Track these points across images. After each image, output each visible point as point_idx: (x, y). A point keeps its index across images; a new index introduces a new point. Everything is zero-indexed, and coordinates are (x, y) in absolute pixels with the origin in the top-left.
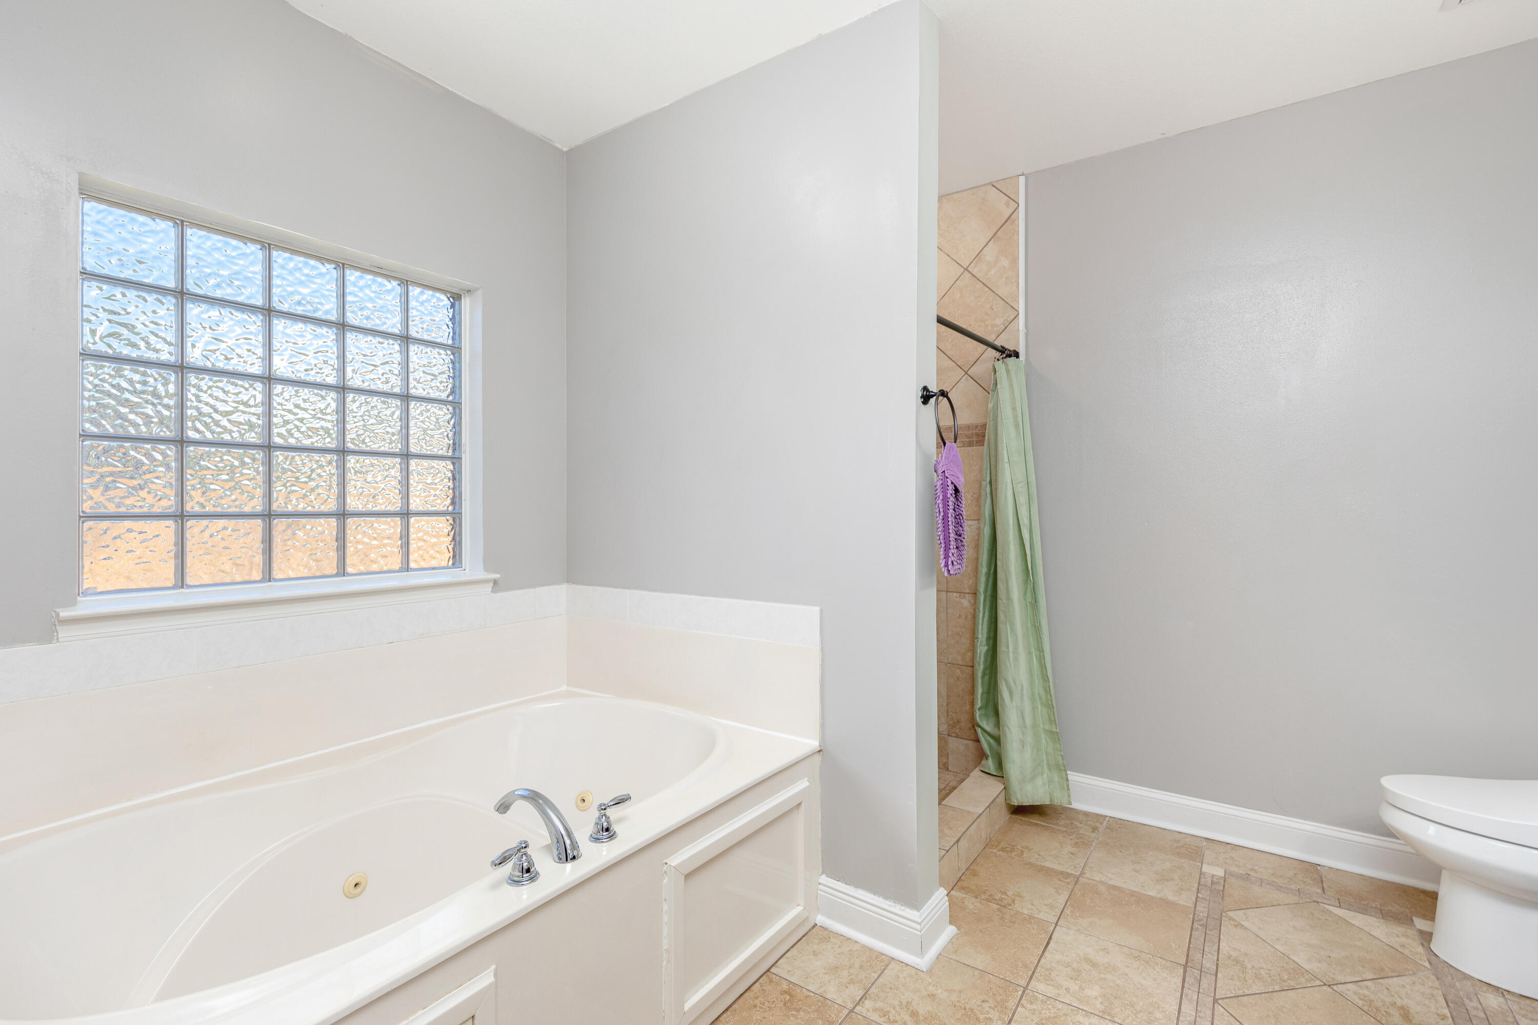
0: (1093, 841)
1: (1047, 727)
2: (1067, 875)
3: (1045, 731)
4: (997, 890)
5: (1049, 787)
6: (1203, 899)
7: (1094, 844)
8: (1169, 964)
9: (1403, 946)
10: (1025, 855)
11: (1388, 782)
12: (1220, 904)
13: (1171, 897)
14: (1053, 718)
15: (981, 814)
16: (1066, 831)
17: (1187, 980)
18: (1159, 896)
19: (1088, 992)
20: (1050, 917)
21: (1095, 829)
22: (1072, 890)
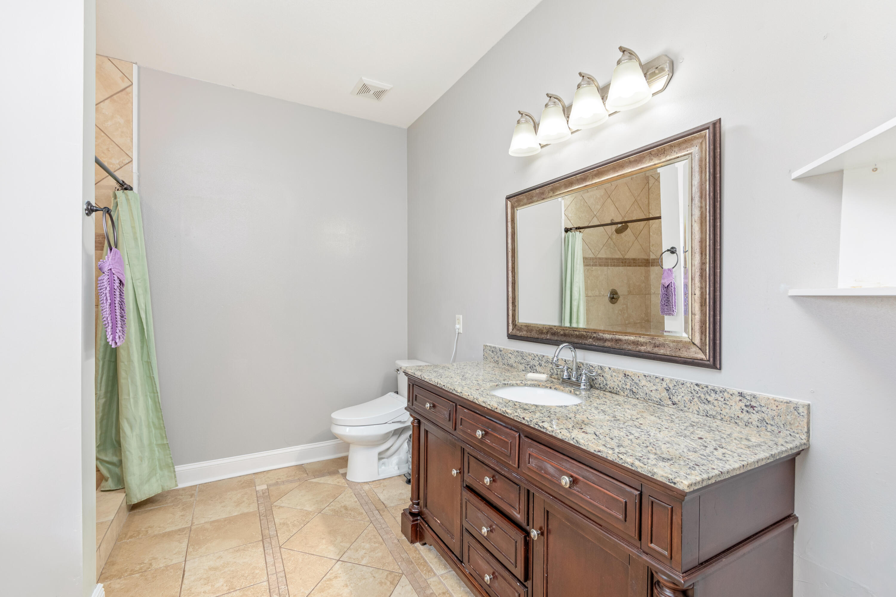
0: (193, 502)
1: (160, 442)
2: (182, 530)
3: (158, 445)
4: (136, 564)
5: (161, 481)
6: (261, 503)
7: (194, 504)
8: (255, 544)
9: (338, 482)
10: (150, 532)
11: (334, 415)
12: (269, 502)
13: (246, 511)
14: (164, 435)
15: (113, 520)
16: (174, 505)
17: (265, 546)
18: (239, 513)
19: (217, 586)
20: (178, 559)
21: (192, 495)
22: (189, 537)
